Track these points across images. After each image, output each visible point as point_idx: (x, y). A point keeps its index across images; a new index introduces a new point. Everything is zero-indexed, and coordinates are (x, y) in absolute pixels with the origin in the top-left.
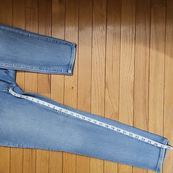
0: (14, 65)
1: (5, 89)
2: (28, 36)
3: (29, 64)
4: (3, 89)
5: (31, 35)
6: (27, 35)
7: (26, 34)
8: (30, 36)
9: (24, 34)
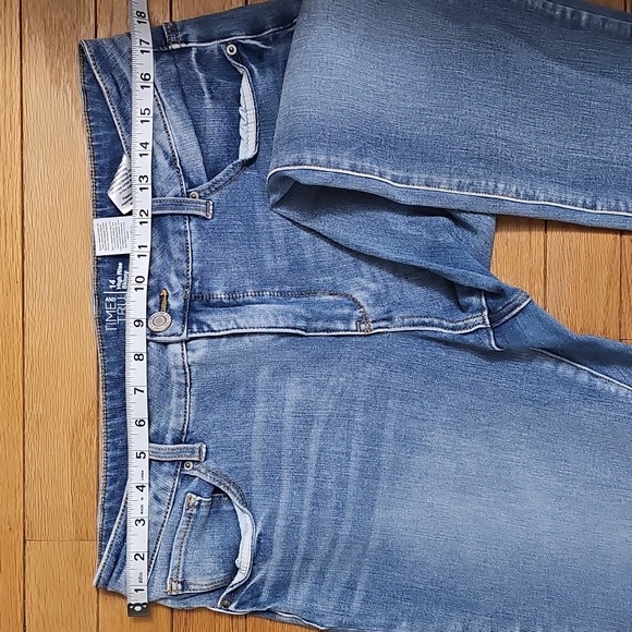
0: (501, 186)
1: (436, 321)
2: (576, 25)
3: (574, 185)
4: (424, 324)
5: (590, 18)
6: (569, 15)
7: (564, 12)
8: (588, 24)
9: (554, 9)
